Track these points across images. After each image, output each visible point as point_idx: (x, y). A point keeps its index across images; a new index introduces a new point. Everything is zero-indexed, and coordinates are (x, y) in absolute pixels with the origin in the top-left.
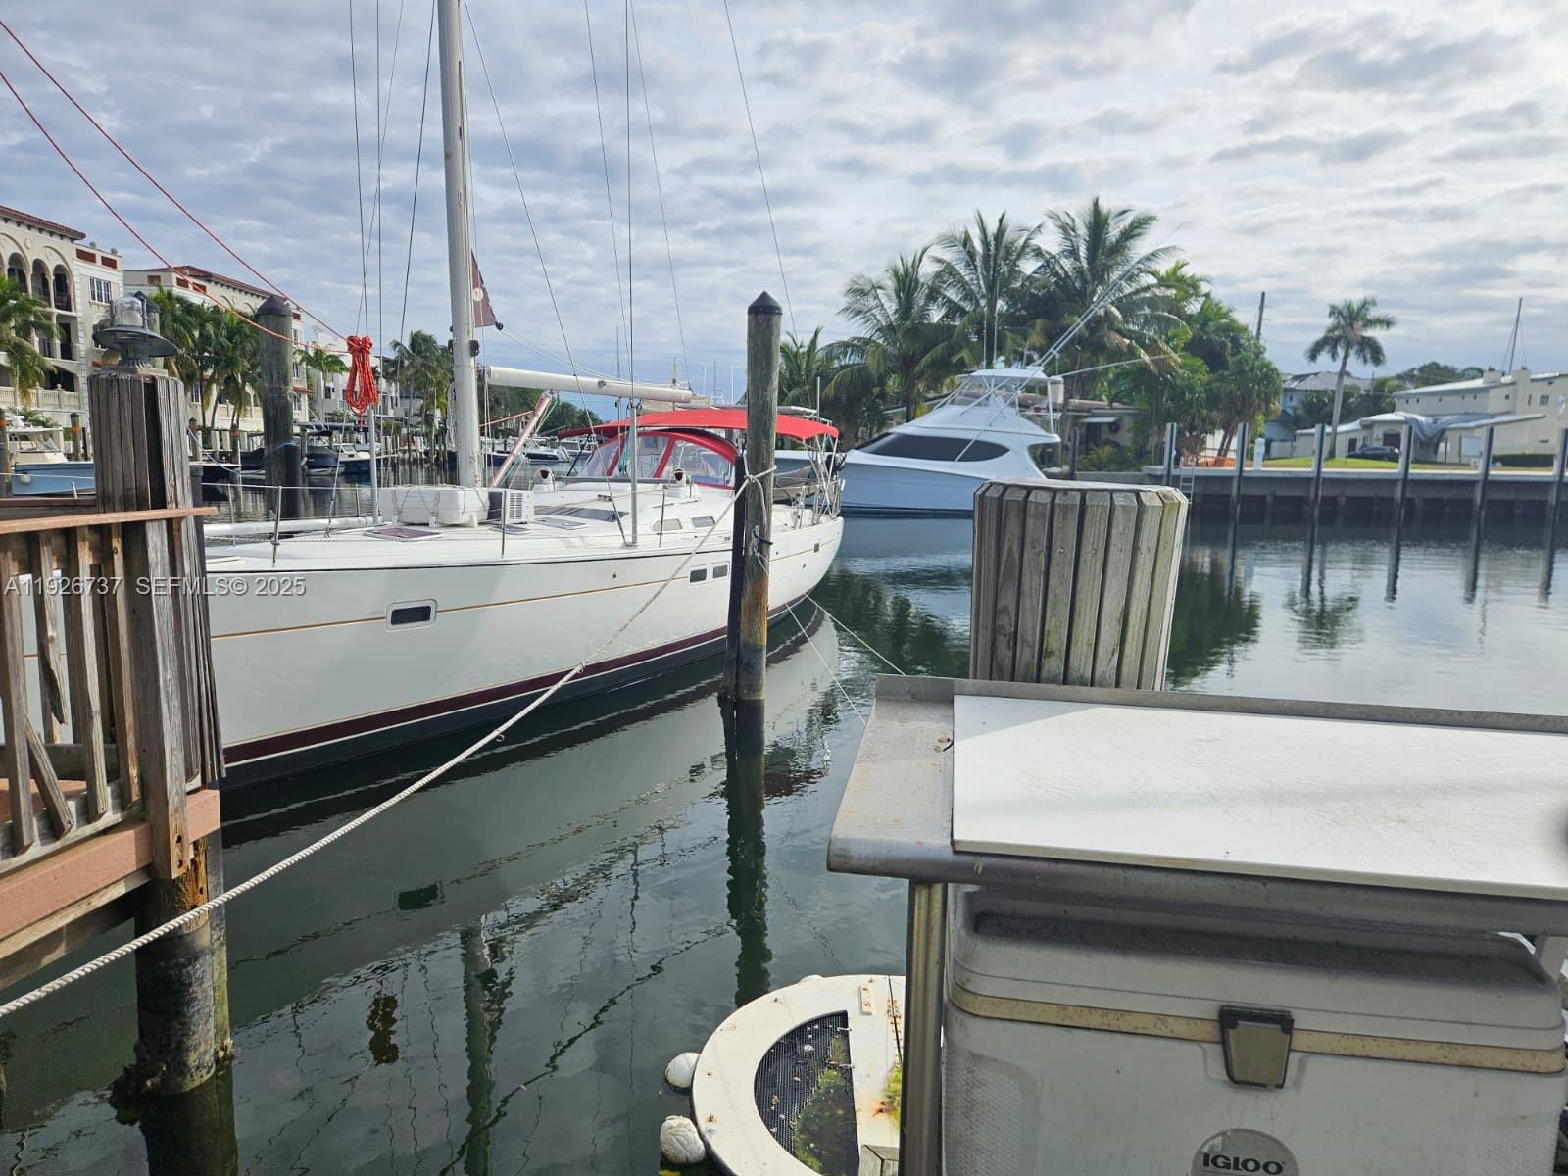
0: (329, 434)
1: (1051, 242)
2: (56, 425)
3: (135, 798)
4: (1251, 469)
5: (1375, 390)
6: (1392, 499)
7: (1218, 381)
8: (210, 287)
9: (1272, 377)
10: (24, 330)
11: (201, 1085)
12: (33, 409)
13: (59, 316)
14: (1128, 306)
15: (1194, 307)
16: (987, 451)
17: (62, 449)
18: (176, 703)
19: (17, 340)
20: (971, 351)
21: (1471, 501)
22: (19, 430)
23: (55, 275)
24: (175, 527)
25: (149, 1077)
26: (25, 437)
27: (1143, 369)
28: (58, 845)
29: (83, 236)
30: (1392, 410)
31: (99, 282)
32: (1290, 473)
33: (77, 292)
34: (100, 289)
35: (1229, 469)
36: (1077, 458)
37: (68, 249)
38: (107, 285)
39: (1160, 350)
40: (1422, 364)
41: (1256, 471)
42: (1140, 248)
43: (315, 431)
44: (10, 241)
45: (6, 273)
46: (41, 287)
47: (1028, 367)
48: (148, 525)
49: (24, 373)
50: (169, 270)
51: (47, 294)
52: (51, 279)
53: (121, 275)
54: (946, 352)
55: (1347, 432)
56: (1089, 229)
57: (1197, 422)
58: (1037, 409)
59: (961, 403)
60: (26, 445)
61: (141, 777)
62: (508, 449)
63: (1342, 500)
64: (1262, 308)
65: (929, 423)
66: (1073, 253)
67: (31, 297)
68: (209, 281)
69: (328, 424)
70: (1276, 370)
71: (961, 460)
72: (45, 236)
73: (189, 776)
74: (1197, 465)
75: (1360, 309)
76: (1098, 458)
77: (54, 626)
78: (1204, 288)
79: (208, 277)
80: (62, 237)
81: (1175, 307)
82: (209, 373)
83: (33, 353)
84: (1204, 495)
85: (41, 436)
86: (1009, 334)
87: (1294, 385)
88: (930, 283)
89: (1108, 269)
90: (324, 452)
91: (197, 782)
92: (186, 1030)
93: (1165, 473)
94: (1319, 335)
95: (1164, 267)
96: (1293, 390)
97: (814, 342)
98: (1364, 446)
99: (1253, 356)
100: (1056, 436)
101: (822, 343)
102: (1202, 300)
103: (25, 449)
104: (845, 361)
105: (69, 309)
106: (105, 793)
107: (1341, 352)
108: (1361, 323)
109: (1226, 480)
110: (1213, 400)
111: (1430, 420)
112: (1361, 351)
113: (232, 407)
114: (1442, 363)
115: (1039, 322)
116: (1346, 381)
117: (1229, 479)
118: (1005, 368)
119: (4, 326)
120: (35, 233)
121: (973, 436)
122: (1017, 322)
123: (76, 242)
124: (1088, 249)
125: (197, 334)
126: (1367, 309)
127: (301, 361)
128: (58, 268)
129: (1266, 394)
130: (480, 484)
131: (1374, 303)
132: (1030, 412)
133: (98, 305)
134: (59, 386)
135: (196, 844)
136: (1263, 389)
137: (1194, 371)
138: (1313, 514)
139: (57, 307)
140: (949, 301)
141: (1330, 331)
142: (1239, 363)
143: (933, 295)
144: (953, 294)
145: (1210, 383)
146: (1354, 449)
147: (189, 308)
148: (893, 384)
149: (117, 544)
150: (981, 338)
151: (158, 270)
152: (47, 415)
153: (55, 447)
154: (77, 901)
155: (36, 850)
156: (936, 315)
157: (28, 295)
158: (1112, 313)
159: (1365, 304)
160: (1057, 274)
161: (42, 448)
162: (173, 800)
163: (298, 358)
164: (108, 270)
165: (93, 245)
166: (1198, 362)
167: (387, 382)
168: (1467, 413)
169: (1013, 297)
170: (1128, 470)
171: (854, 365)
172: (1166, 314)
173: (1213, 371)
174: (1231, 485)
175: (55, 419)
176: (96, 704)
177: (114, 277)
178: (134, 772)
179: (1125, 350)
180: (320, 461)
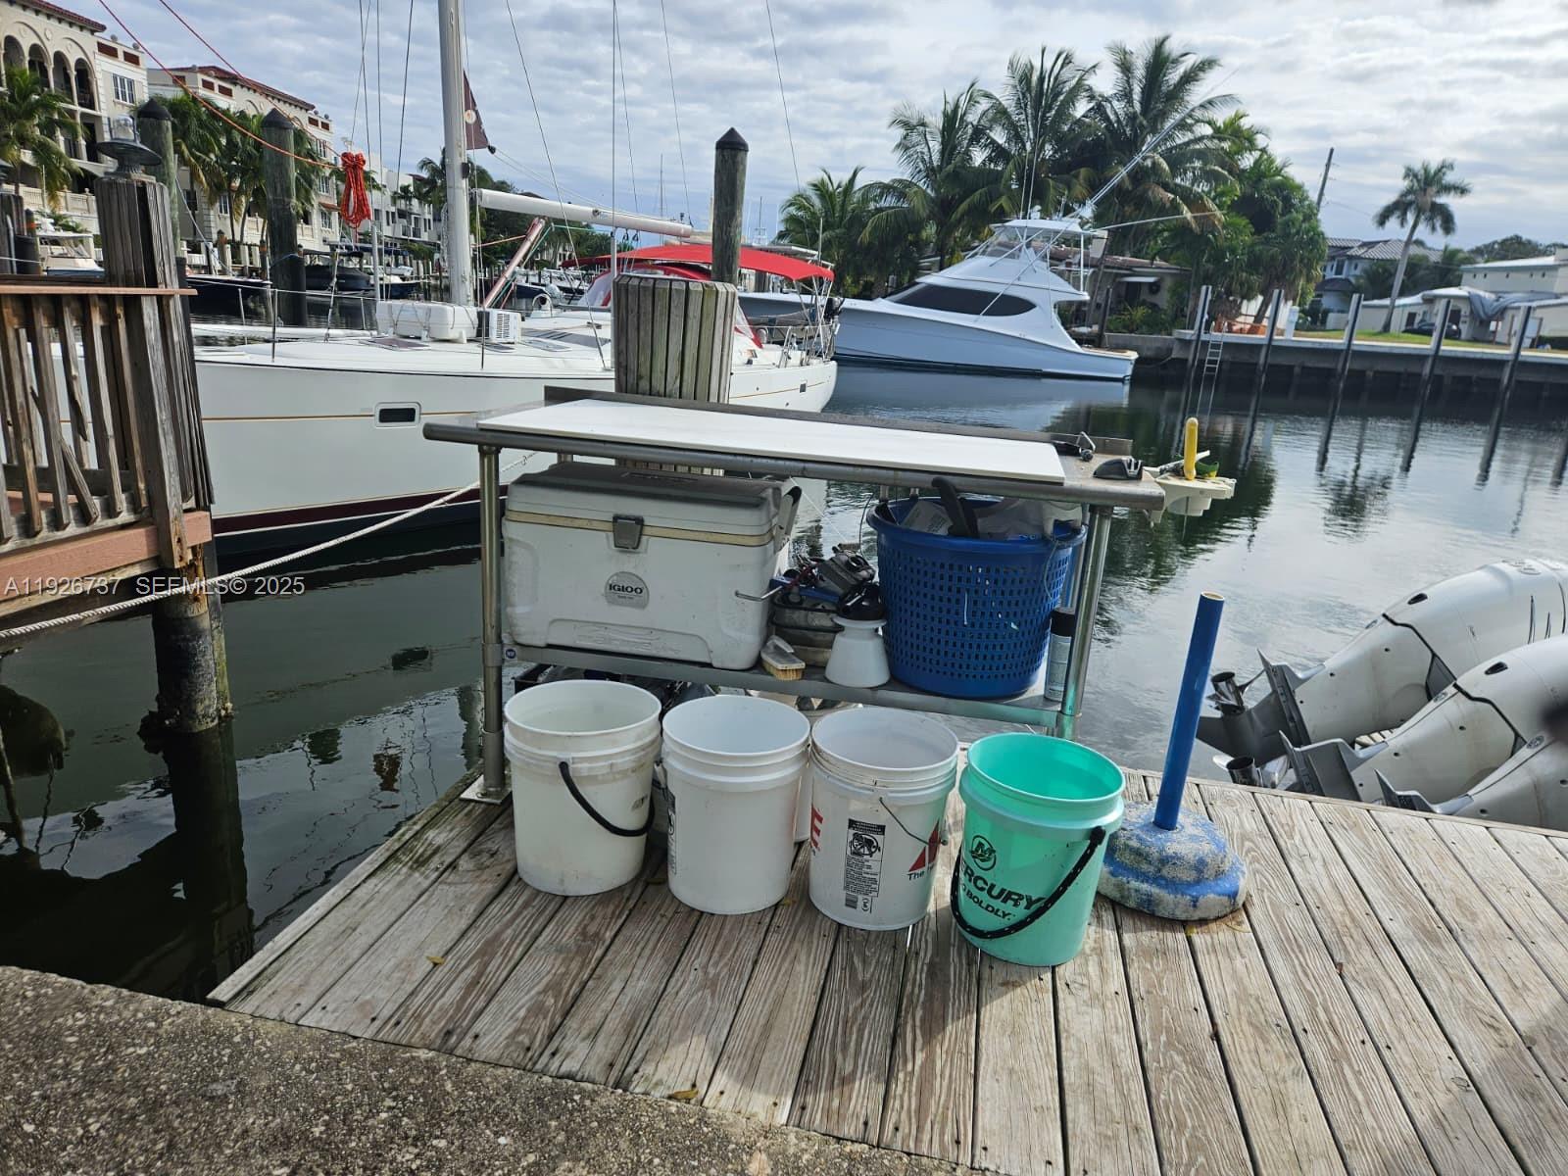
0: (360, 255)
1: (1106, 82)
2: (86, 231)
3: (144, 505)
4: (1280, 338)
5: (1443, 263)
6: (1420, 375)
7: (1262, 243)
8: (236, 90)
9: (1317, 242)
10: (49, 128)
11: (207, 730)
12: (62, 213)
13: (83, 115)
14: (1178, 159)
15: (1247, 161)
16: (1013, 306)
17: (94, 257)
18: (171, 438)
19: (43, 138)
20: (1010, 199)
21: (1499, 381)
22: (50, 234)
23: (76, 70)
24: (164, 302)
25: (167, 718)
26: (55, 242)
27: (1184, 227)
28: (88, 529)
29: (103, 28)
30: (1458, 284)
31: (122, 80)
32: (1320, 343)
33: (100, 90)
34: (123, 88)
35: (1260, 338)
36: (1107, 317)
37: (89, 42)
38: (131, 83)
39: (1204, 208)
40: (1504, 237)
41: (1286, 340)
42: (1197, 94)
43: (345, 251)
44: (29, 31)
45: (27, 66)
46: (63, 82)
47: (1066, 218)
48: (143, 299)
49: (50, 175)
50: (191, 70)
51: (70, 89)
52: (73, 74)
53: (145, 73)
54: (984, 199)
55: (1405, 306)
56: (1147, 68)
57: (1235, 286)
58: (1069, 264)
59: (991, 254)
60: (57, 250)
61: (148, 492)
62: (542, 282)
63: (1370, 374)
64: (1328, 166)
65: (961, 274)
66: (1126, 95)
67: (53, 92)
68: (235, 84)
69: (359, 245)
70: (1323, 234)
71: (988, 314)
72: (64, 26)
73: (185, 497)
74: (1230, 331)
75: (1436, 174)
76: (1130, 319)
77: (77, 368)
78: (1261, 141)
79: (234, 79)
80: (82, 28)
81: (1228, 161)
82: (236, 183)
83: (59, 154)
84: (1232, 363)
85: (72, 241)
86: (1051, 181)
87: (1360, 252)
88: (975, 123)
89: (1163, 115)
90: (355, 274)
91: (191, 503)
92: (194, 687)
93: (1194, 338)
94: (1390, 198)
95: (1221, 116)
96: (1359, 258)
97: (852, 181)
98: (1422, 321)
99: (1301, 218)
100: (1086, 293)
101: (860, 182)
102: (1257, 154)
103: (56, 253)
104: (882, 204)
105: (93, 108)
106: (121, 499)
107: (1410, 217)
108: (1434, 189)
109: (1255, 348)
110: (1254, 263)
111: (1493, 296)
112: (1430, 219)
113: (261, 220)
114: (1525, 237)
115: (1083, 171)
116: (1414, 250)
117: (1258, 347)
118: (1042, 218)
119: (28, 124)
120: (53, 22)
121: (1000, 290)
122: (1062, 169)
123: (97, 34)
124: (1143, 92)
125: (224, 141)
126: (1444, 174)
127: (331, 175)
128: (80, 62)
129: (1309, 259)
130: (472, 303)
131: (1451, 167)
132: (1062, 267)
133: (123, 105)
134: (87, 190)
135: (194, 548)
136: (1306, 254)
137: (1238, 231)
138: (1338, 387)
139: (81, 105)
140: (993, 142)
141: (1404, 195)
142: (1287, 224)
143: (978, 133)
144: (999, 136)
145: (1253, 245)
146: (1413, 324)
147: (215, 113)
148: (930, 231)
149: (120, 311)
150: (1021, 186)
151: (182, 69)
152: (77, 220)
153: (86, 254)
154: (104, 572)
155: (72, 529)
156: (979, 156)
157: (50, 90)
158: (1159, 165)
159: (1444, 167)
160: (1107, 119)
161: (73, 254)
162: (173, 511)
163: (327, 172)
164: (129, 66)
165: (114, 39)
166: (1243, 221)
167: (420, 203)
168: (1532, 292)
169: (1061, 141)
170: (1159, 333)
171: (889, 208)
172: (1217, 168)
173: (1258, 231)
174: (1259, 354)
175: (85, 225)
176: (110, 431)
177: (137, 75)
178: (142, 486)
179: (1168, 205)
180: (352, 284)
